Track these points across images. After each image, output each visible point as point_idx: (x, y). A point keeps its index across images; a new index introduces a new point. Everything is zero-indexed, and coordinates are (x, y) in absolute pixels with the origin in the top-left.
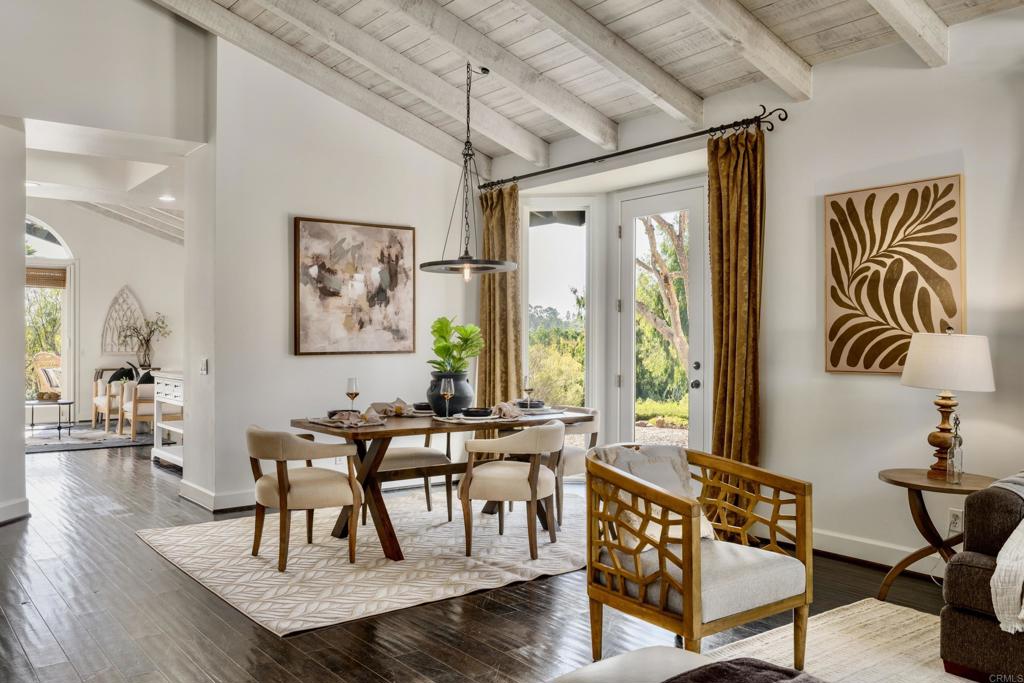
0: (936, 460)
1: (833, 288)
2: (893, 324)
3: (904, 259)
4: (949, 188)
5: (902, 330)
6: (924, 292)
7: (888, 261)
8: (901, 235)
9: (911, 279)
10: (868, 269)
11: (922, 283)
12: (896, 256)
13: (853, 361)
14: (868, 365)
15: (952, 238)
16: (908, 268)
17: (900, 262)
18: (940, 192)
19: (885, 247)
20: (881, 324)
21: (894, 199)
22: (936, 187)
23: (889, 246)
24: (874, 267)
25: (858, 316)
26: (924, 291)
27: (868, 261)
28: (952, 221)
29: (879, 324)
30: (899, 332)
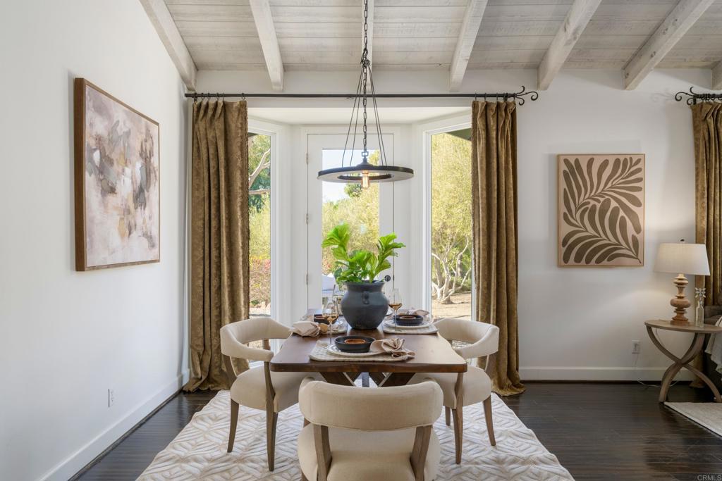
0: (675, 314)
1: (565, 214)
2: (604, 237)
3: (611, 199)
4: (638, 161)
5: (610, 240)
6: (623, 219)
7: (602, 200)
8: (609, 185)
9: (615, 211)
10: (589, 203)
11: (622, 213)
12: (607, 197)
13: (578, 259)
14: (588, 262)
15: (639, 189)
16: (614, 204)
17: (609, 200)
18: (633, 162)
19: (599, 191)
20: (597, 237)
21: (606, 163)
22: (631, 159)
23: (603, 190)
24: (592, 202)
25: (582, 231)
26: (622, 217)
27: (588, 198)
28: (640, 180)
29: (594, 236)
30: (607, 242)
